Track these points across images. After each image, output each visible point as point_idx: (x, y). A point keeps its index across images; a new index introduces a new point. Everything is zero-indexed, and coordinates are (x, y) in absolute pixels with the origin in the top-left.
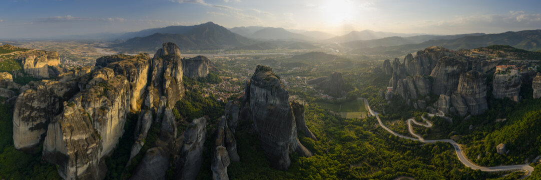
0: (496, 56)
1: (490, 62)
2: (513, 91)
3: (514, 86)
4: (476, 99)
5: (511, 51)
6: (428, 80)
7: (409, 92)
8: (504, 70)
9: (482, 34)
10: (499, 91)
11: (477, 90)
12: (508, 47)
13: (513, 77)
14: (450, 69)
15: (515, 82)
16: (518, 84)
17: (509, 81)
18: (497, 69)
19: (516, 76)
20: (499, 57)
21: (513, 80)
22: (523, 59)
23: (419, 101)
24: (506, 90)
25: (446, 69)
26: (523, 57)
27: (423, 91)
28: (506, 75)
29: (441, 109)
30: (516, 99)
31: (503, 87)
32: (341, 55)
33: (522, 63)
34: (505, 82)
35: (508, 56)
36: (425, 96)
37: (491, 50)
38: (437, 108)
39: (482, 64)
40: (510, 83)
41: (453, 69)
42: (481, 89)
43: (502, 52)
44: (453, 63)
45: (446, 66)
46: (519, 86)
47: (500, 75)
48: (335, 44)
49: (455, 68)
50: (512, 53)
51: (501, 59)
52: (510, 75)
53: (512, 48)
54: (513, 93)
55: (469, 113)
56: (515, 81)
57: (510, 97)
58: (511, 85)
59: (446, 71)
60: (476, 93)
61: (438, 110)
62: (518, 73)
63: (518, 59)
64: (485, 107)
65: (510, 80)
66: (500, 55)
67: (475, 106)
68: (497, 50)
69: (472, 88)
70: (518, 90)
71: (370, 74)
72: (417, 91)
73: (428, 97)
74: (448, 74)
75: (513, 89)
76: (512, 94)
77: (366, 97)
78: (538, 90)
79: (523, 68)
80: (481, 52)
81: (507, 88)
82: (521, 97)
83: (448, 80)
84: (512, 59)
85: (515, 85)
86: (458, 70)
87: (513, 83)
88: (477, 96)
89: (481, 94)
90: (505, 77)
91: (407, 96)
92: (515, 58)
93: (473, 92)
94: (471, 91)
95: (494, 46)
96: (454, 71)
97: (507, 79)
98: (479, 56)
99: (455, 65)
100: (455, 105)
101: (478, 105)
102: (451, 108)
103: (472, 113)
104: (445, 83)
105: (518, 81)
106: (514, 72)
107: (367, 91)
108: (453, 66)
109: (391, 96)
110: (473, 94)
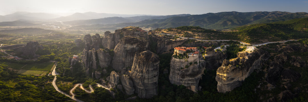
0: (182, 36)
1: (174, 41)
2: (189, 80)
3: (191, 75)
4: (144, 84)
5: (199, 32)
6: (108, 54)
7: (91, 62)
8: (182, 53)
9: (188, 14)
10: (174, 77)
11: (146, 76)
12: (198, 28)
13: (191, 64)
14: (129, 47)
15: (193, 71)
16: (198, 73)
17: (186, 69)
18: (175, 51)
19: (196, 63)
20: (185, 37)
21: (191, 67)
22: (212, 40)
23: (96, 71)
24: (181, 79)
25: (126, 46)
26: (212, 37)
27: (103, 64)
28: (183, 60)
29: (110, 83)
30: (194, 88)
31: (178, 74)
32: (61, 30)
33: (210, 43)
34: (182, 68)
35: (195, 36)
36: (103, 69)
37: (180, 31)
38: (108, 82)
39: (166, 43)
40: (187, 71)
41: (132, 47)
42: (150, 75)
43: (190, 32)
44: (132, 42)
45: (125, 44)
46: (200, 76)
47: (176, 59)
48: (59, 22)
49: (135, 46)
50: (200, 34)
51: (187, 38)
52: (187, 61)
53: (202, 29)
54: (189, 82)
55: (135, 94)
56: (194, 68)
57: (186, 85)
58: (189, 73)
59: (125, 48)
60: (145, 78)
61: (108, 83)
62: (200, 57)
63: (206, 39)
64: (153, 92)
65: (187, 67)
66: (187, 35)
67: (142, 89)
68: (185, 31)
69: (142, 72)
70: (196, 80)
71: (71, 43)
72: (98, 63)
73: (105, 70)
74: (127, 51)
75: (191, 78)
76: (188, 84)
77: (58, 60)
78: (224, 84)
79: (207, 50)
80: (169, 32)
81: (183, 76)
82: (201, 87)
83: (126, 56)
84: (199, 39)
85: (193, 75)
86: (137, 48)
87: (190, 72)
88: (146, 81)
89: (150, 80)
90: (182, 63)
91: (88, 66)
92: (202, 38)
93: (142, 76)
94: (140, 74)
95: (183, 27)
96: (133, 48)
97: (184, 66)
98: (166, 35)
99: (135, 43)
100: (124, 84)
101: (146, 90)
102: (119, 85)
103: (139, 95)
104: (123, 60)
105: (198, 69)
106: (193, 57)
107: (62, 56)
108: (132, 44)
109: (75, 63)
110: (142, 79)
